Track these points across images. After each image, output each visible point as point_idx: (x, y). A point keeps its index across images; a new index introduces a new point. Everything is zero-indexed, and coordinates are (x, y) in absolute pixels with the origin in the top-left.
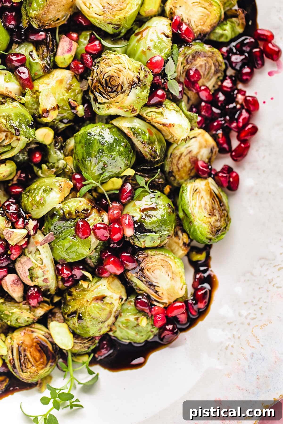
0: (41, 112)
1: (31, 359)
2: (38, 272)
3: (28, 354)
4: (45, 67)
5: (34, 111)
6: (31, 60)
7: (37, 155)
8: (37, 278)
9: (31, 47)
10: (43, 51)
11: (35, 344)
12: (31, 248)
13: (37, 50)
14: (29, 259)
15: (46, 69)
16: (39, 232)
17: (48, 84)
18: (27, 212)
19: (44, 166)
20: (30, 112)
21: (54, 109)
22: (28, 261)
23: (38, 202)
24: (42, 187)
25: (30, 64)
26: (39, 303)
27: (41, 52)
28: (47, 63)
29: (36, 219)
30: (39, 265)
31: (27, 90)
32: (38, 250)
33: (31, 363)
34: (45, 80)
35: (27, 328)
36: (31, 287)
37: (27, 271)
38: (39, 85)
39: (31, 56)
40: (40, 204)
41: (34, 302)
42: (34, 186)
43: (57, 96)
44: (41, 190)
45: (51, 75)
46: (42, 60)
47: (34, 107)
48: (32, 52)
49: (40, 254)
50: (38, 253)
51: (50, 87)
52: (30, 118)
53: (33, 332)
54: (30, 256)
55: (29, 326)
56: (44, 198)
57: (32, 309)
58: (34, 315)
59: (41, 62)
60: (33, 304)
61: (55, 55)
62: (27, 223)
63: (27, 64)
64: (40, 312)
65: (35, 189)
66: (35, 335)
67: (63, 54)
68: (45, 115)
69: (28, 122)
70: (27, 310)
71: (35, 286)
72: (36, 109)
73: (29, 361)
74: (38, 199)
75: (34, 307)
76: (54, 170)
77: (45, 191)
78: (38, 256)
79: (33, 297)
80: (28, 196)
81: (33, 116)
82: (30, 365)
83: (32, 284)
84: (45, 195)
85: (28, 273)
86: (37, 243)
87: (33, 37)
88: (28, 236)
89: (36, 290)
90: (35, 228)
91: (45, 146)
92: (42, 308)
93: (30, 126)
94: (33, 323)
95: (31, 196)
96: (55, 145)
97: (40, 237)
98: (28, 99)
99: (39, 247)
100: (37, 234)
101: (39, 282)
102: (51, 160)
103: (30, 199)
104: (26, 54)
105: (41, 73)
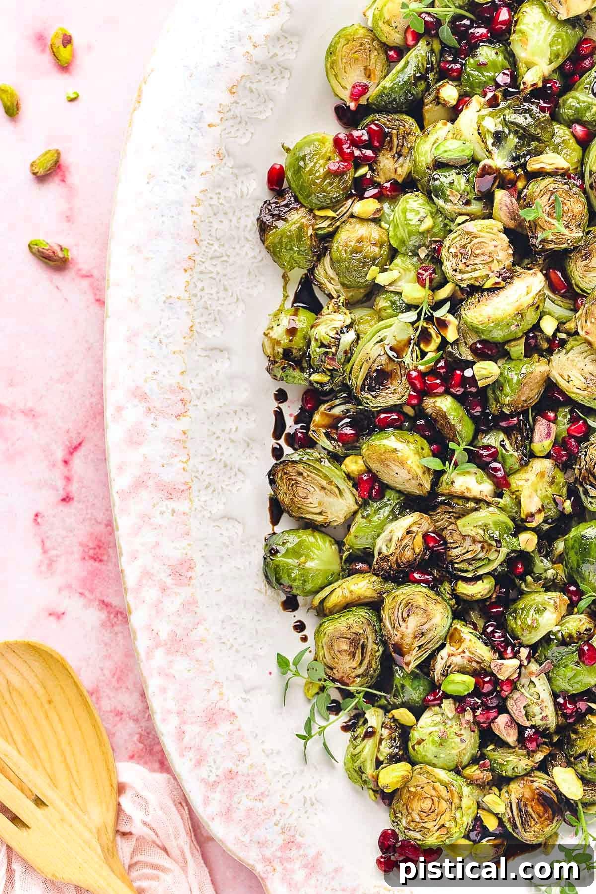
0: (523, 516)
1: (534, 816)
2: (535, 709)
3: (530, 809)
4: (522, 459)
5: (514, 515)
6: (504, 452)
7: (520, 566)
8: (534, 716)
9: (502, 436)
10: (516, 440)
11: (536, 797)
12: (524, 681)
13: (509, 438)
14: (522, 694)
15: (523, 462)
16: (532, 660)
17: (527, 480)
18: (515, 637)
19: (529, 579)
20: (509, 517)
21: (540, 511)
22: (522, 696)
23: (529, 626)
24: (532, 606)
25: (503, 457)
26: (538, 746)
27: (514, 441)
28: (523, 453)
29: (528, 646)
30: (536, 701)
31: (505, 491)
32: (532, 682)
33: (534, 820)
34: (523, 475)
35: (526, 778)
36: (528, 727)
37: (522, 709)
38: (516, 481)
39: (503, 446)
40: (532, 628)
41: (532, 746)
42: (521, 604)
43: (539, 492)
44: (532, 611)
45: (529, 468)
46: (517, 451)
47: (514, 511)
48: (503, 441)
49: (535, 686)
50: (532, 686)
51: (530, 482)
52: (511, 524)
53: (533, 781)
54: (523, 690)
55: (528, 774)
56: (536, 619)
57: (530, 754)
58: (533, 762)
59: (516, 454)
60: (531, 749)
61: (531, 442)
62: (518, 652)
63: (499, 458)
64: (539, 757)
65: (523, 609)
66: (536, 785)
67: (541, 440)
68: (529, 519)
69: (509, 529)
70: (525, 756)
71: (532, 726)
72: (516, 513)
73: (532, 817)
74: (529, 621)
75: (534, 752)
76: (542, 582)
77: (537, 611)
78: (533, 690)
79: (531, 739)
80: (515, 618)
81: (513, 519)
82: (533, 823)
83: (528, 724)
84: (537, 616)
85: (524, 713)
86: (531, 674)
87: (503, 424)
88: (521, 666)
89: (534, 730)
90: (529, 658)
91: (528, 553)
92: (542, 751)
93: (511, 534)
94: (532, 771)
95: (520, 618)
96: (539, 552)
97: (534, 667)
98: (505, 501)
99: (534, 679)
100: (530, 664)
101: (538, 721)
102: (536, 570)
103: (519, 623)
104: (497, 445)
105: (517, 466)
